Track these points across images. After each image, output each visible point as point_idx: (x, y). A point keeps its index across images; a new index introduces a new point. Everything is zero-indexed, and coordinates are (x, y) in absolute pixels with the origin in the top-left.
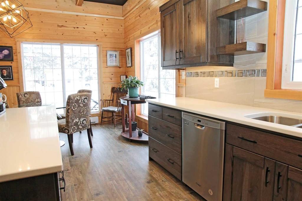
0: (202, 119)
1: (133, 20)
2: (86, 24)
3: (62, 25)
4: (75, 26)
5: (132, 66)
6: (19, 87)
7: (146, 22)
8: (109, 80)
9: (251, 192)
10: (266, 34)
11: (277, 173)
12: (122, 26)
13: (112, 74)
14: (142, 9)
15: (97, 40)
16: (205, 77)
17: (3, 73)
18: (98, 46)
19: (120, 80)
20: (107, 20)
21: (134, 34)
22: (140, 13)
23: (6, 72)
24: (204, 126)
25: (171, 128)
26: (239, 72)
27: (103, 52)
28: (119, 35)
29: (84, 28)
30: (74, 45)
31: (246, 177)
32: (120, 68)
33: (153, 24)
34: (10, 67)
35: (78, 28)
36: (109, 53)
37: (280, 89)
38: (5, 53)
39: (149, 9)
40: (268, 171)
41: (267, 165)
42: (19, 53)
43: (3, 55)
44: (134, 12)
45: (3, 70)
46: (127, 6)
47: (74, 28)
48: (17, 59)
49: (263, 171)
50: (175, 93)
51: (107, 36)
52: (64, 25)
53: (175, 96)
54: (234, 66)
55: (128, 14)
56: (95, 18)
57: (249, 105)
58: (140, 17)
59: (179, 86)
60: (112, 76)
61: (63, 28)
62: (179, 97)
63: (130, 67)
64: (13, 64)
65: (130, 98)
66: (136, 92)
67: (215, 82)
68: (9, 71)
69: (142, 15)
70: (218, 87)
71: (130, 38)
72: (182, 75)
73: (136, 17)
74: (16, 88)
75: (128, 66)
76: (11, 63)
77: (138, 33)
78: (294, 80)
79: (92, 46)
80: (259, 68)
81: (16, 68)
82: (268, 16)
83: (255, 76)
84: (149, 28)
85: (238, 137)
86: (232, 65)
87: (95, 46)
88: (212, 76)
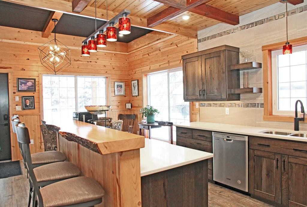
0: (231, 135)
1: (141, 57)
2: (98, 59)
3: (78, 59)
4: (89, 61)
5: (138, 95)
6: (40, 115)
7: (156, 61)
8: (116, 107)
9: (268, 175)
10: (262, 81)
11: (283, 160)
12: (126, 60)
13: (119, 103)
14: (152, 49)
15: (106, 72)
16: (217, 107)
17: (26, 103)
18: (107, 77)
19: (125, 107)
20: (115, 55)
21: (142, 68)
22: (149, 52)
23: (29, 102)
24: (232, 140)
25: (201, 144)
26: (244, 104)
27: (111, 83)
28: (124, 68)
29: (96, 62)
30: (86, 77)
31: (264, 167)
32: (125, 97)
33: (165, 63)
34: (33, 97)
35: (91, 62)
36: (116, 84)
37: (272, 115)
38: (29, 85)
39: (160, 51)
40: (277, 160)
41: (277, 157)
42: (41, 84)
43: (27, 86)
44: (142, 51)
45: (26, 100)
46: (134, 44)
47: (88, 62)
48: (39, 90)
49: (274, 161)
50: (189, 119)
51: (114, 69)
52: (79, 59)
53: (189, 121)
54: (240, 100)
55: (134, 51)
56: (105, 53)
57: (253, 126)
58: (149, 55)
59: (193, 114)
60: (119, 104)
61: (78, 62)
62: (193, 122)
63: (136, 96)
64: (36, 95)
65: (148, 123)
66: (153, 118)
67: (226, 111)
68: (31, 101)
69: (151, 54)
70: (229, 114)
71: (136, 71)
72: (195, 105)
73: (144, 55)
74: (36, 117)
75: (133, 95)
76: (34, 93)
77: (147, 68)
78: (280, 110)
79: (101, 78)
80: (258, 102)
81: (37, 98)
82: (262, 71)
83: (256, 107)
84: (160, 66)
85: (258, 144)
86: (239, 100)
87: (104, 78)
88: (223, 106)
